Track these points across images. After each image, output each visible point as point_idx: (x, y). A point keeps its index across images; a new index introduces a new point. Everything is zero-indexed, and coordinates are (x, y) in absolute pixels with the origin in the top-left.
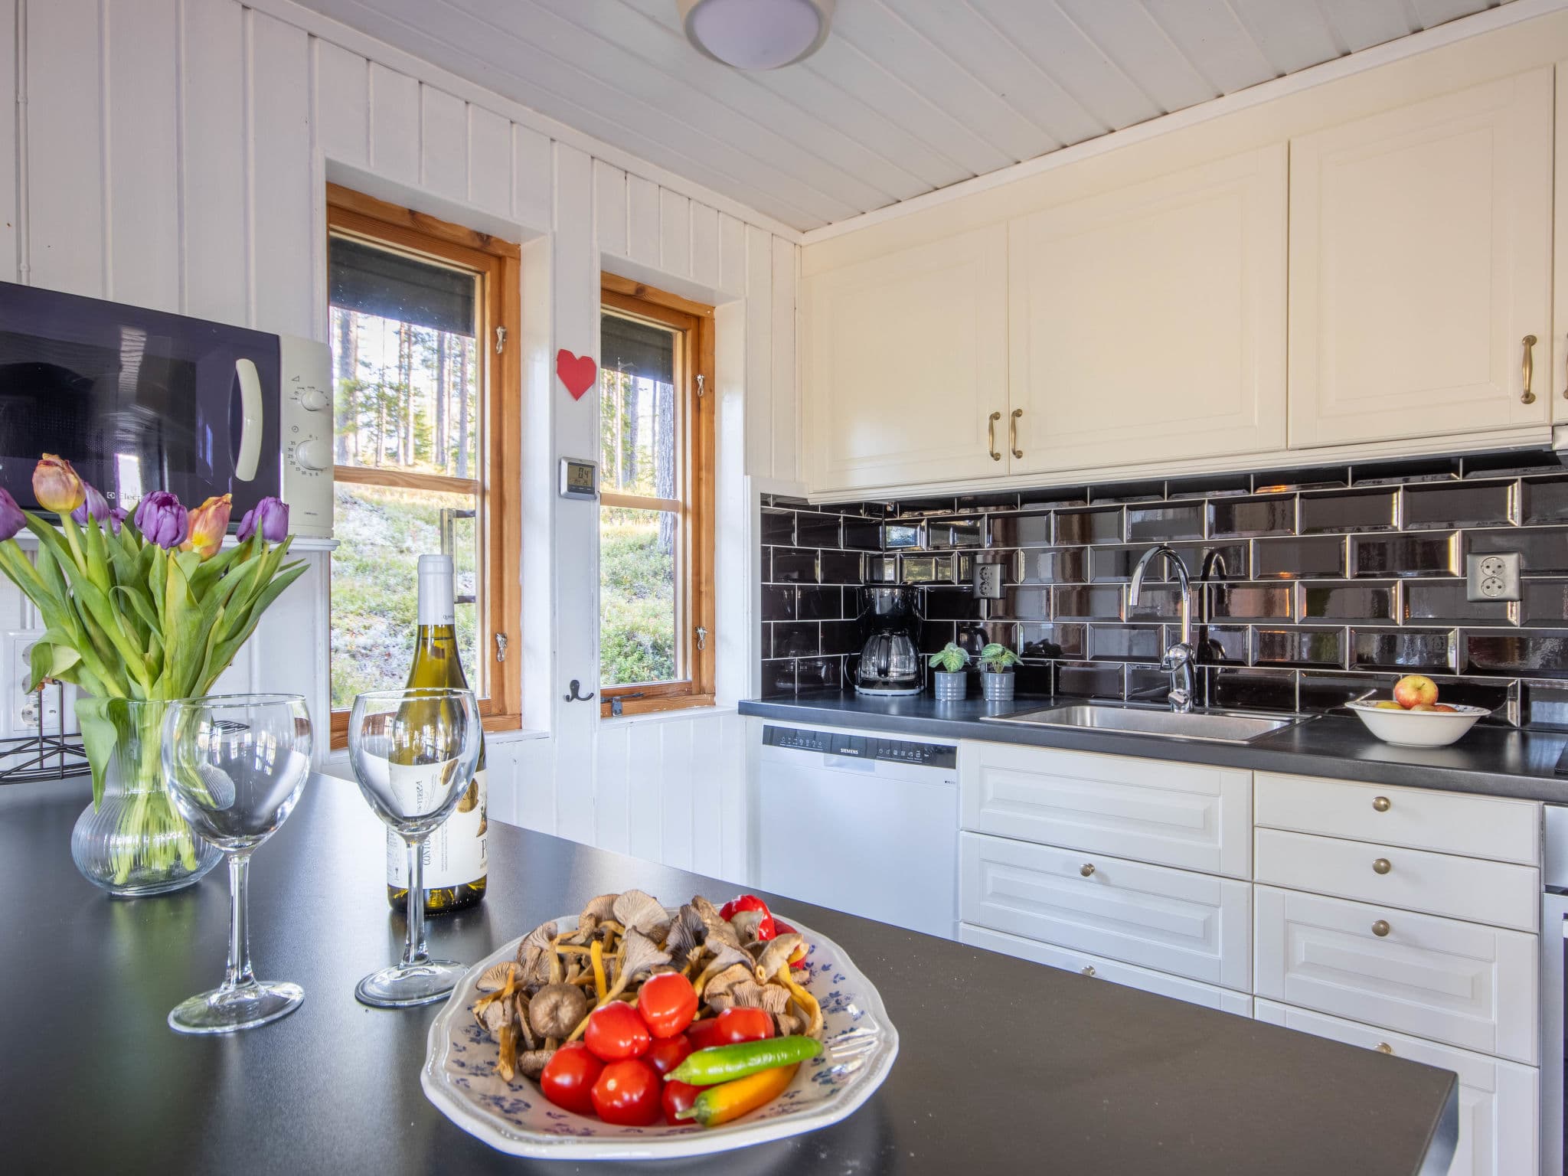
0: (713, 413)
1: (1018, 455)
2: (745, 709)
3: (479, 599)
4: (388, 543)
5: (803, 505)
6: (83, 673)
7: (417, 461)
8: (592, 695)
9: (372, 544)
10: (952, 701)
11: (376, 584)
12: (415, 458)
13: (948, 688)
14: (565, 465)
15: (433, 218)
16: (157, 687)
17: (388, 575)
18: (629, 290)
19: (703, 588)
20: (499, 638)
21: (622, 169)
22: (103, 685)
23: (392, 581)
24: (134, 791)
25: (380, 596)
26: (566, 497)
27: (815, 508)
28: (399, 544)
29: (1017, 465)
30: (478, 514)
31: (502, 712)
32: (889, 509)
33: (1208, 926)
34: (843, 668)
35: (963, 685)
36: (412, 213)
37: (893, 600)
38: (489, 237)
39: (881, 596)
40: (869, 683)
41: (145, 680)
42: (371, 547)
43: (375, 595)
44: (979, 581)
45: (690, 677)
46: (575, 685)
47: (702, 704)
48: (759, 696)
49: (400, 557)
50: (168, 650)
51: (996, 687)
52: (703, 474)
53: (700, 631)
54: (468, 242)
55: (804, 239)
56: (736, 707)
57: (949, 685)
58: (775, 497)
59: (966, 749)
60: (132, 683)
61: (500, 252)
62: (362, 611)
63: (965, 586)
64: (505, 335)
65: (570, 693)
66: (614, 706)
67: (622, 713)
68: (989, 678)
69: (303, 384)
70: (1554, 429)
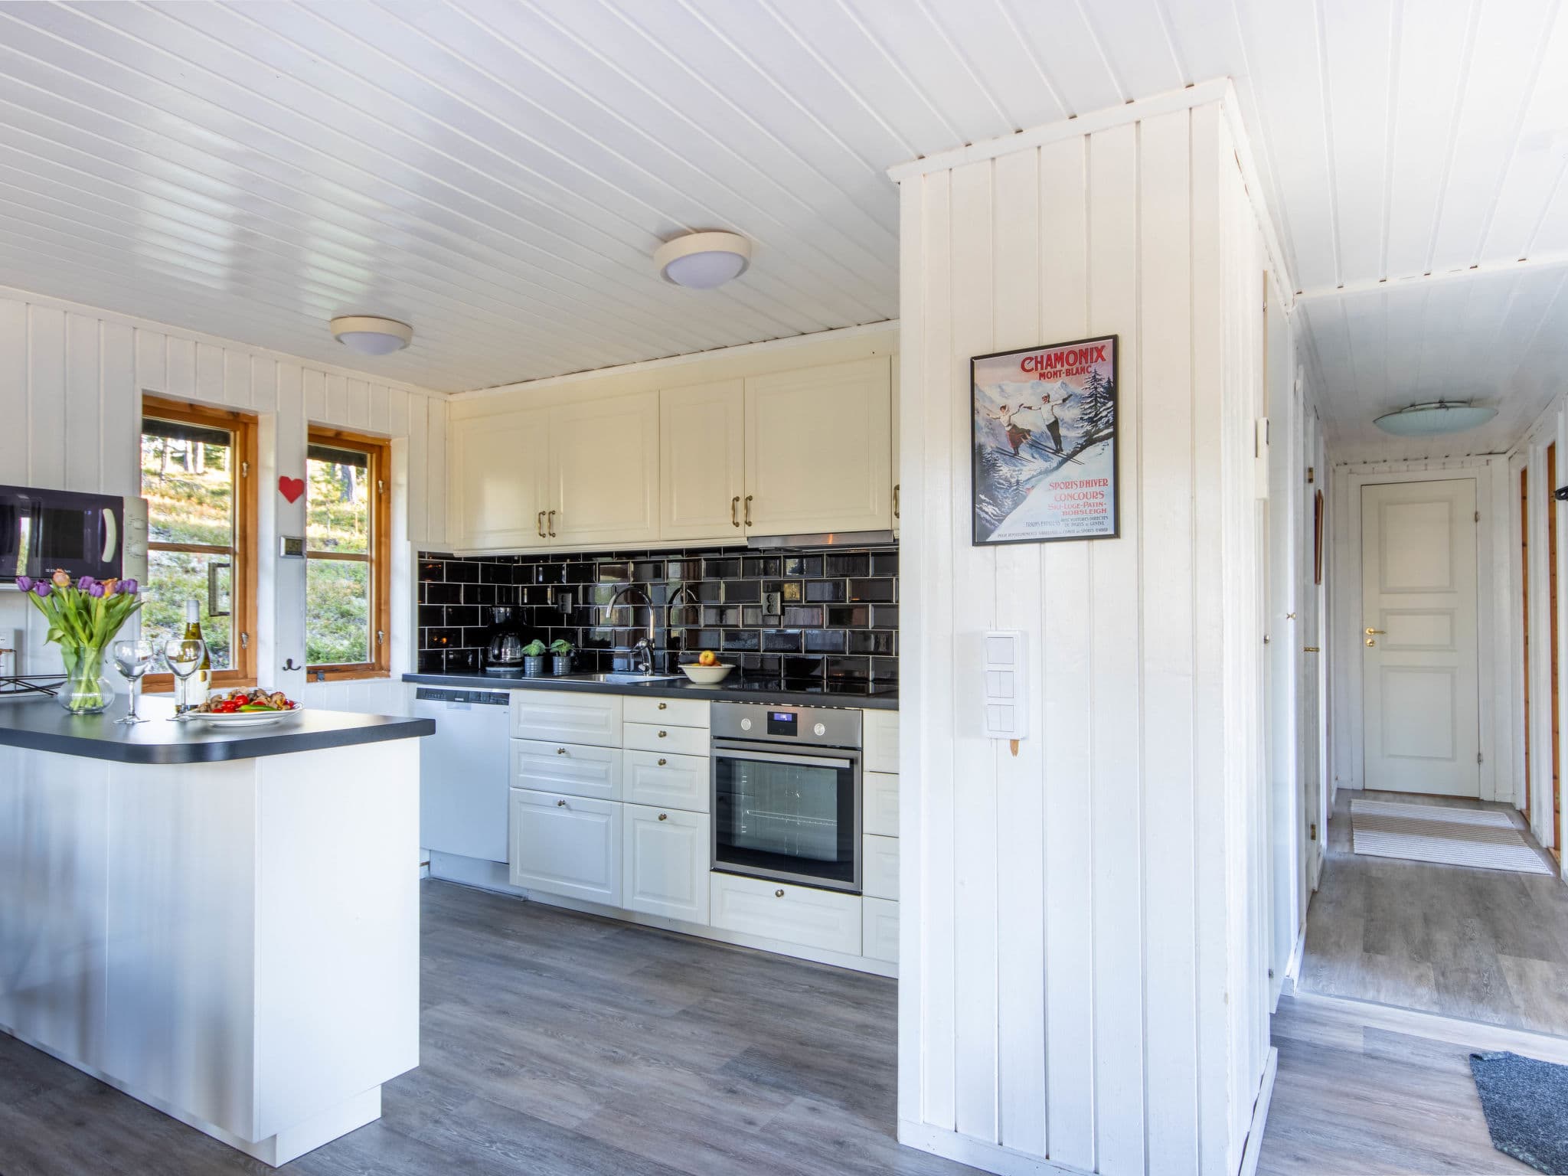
0: (389, 503)
1: (553, 535)
2: (407, 678)
3: (231, 614)
4: (174, 564)
5: (450, 557)
6: (64, 639)
7: (207, 469)
8: (299, 668)
9: (158, 564)
10: (534, 673)
11: (162, 600)
12: (205, 467)
13: (532, 665)
14: (283, 541)
15: (204, 407)
16: (90, 644)
17: (174, 592)
18: (330, 434)
19: (383, 607)
20: (244, 636)
21: (322, 372)
22: (70, 643)
23: (178, 597)
24: (80, 678)
25: (166, 610)
26: (283, 557)
27: (460, 559)
28: (184, 565)
29: (553, 541)
30: (232, 565)
31: (246, 677)
32: (516, 558)
33: (607, 772)
34: (480, 657)
35: (541, 663)
36: (191, 406)
37: (506, 614)
38: (238, 413)
39: (499, 612)
40: (492, 665)
41: (86, 642)
42: (156, 567)
43: (162, 609)
44: (561, 603)
45: (374, 661)
46: (290, 662)
47: (381, 676)
48: (416, 670)
49: (185, 576)
50: (95, 631)
51: (559, 664)
52: (383, 539)
53: (380, 633)
54: (226, 417)
55: (450, 398)
56: (401, 677)
57: (532, 664)
58: (428, 553)
59: (515, 694)
60: (80, 642)
61: (245, 421)
62: (150, 623)
63: (555, 606)
64: (248, 467)
65: (286, 666)
66: (315, 675)
67: (323, 679)
68: (556, 659)
69: (134, 517)
70: (748, 538)
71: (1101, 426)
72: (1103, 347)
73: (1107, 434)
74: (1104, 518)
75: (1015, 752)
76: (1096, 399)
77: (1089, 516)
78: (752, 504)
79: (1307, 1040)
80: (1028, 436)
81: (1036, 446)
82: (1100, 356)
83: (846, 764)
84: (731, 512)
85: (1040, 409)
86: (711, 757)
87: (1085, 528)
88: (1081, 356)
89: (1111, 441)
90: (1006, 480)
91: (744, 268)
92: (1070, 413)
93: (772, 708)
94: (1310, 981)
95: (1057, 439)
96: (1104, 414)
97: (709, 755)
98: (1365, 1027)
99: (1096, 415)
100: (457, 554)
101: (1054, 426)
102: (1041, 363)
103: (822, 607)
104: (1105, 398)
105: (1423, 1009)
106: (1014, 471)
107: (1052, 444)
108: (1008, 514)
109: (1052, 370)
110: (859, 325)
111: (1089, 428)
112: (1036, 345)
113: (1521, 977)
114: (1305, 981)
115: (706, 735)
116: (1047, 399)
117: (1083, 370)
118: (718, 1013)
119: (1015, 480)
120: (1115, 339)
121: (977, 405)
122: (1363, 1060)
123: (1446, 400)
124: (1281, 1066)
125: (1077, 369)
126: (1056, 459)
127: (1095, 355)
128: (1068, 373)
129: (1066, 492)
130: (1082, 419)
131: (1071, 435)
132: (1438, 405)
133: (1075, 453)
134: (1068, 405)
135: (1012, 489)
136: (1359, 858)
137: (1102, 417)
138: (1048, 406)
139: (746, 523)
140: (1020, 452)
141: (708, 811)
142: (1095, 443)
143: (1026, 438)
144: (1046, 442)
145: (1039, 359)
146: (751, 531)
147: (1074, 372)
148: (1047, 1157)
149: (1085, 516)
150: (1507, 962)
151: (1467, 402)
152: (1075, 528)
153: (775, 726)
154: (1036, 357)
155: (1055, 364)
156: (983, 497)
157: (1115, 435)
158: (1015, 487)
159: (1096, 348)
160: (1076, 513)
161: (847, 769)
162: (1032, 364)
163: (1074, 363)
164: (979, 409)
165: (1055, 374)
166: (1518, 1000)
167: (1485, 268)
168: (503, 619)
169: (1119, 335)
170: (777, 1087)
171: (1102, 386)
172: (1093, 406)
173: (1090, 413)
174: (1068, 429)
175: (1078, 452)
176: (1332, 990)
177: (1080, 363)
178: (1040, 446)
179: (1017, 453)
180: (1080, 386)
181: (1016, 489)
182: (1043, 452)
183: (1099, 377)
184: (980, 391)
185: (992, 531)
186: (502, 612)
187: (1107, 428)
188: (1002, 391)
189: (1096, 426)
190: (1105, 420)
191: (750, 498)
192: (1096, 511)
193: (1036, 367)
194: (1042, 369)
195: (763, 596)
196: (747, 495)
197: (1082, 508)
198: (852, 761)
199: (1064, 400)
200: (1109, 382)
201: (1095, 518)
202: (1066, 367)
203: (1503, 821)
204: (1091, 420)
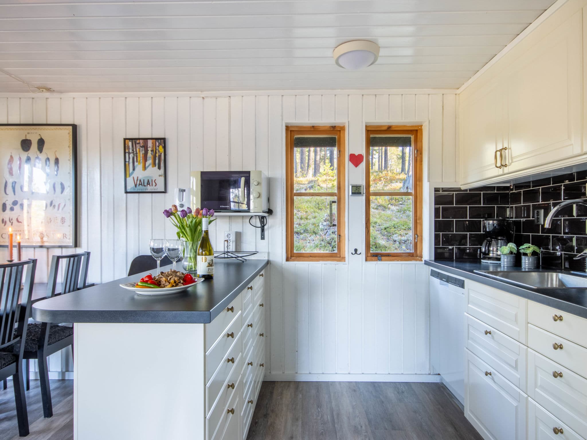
0: (422, 161)
1: (506, 166)
2: (427, 263)
3: (337, 225)
5: (459, 190)
8: (360, 253)
10: (507, 267)
14: (351, 187)
15: (319, 126)
18: (385, 128)
19: (418, 221)
20: (338, 236)
21: (373, 95)
26: (351, 195)
27: (466, 190)
29: (506, 170)
31: (340, 256)
32: (511, 188)
35: (513, 260)
36: (313, 127)
37: (494, 225)
38: (335, 126)
39: (489, 224)
44: (536, 217)
45: (413, 251)
46: (356, 250)
47: (416, 260)
48: (433, 258)
51: (526, 262)
52: (418, 183)
53: (416, 235)
55: (458, 91)
56: (424, 262)
57: (506, 260)
58: (442, 188)
61: (339, 129)
63: (534, 219)
64: (340, 152)
65: (354, 253)
66: (377, 258)
67: (381, 260)
68: (523, 257)
69: (254, 180)
100: (463, 188)
168: (491, 228)
186: (490, 224)
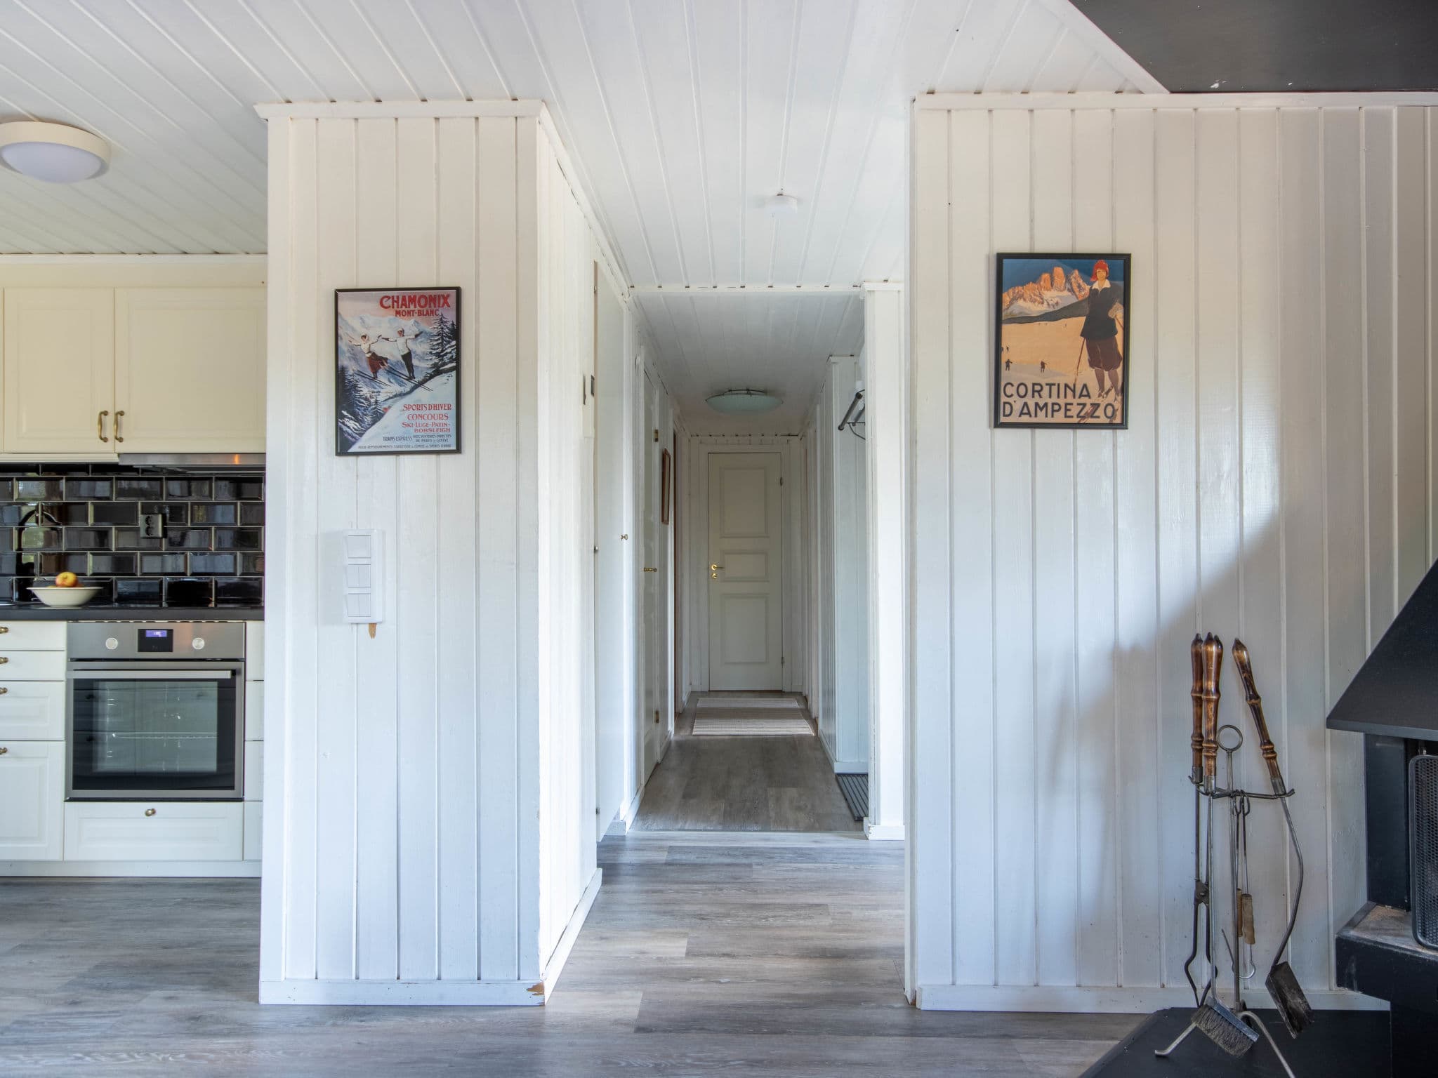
70: (119, 455)
71: (447, 361)
72: (448, 296)
73: (451, 368)
74: (448, 436)
75: (373, 635)
76: (442, 338)
77: (436, 434)
78: (123, 419)
79: (629, 862)
80: (385, 364)
81: (392, 372)
82: (446, 302)
83: (227, 675)
84: (97, 427)
85: (396, 341)
86: (68, 681)
87: (432, 443)
88: (430, 301)
89: (454, 373)
90: (366, 399)
91: (103, 168)
92: (421, 348)
93: (144, 625)
94: (640, 823)
95: (410, 367)
96: (449, 350)
97: (64, 679)
98: (671, 847)
99: (442, 351)
101: (407, 357)
102: (397, 302)
103: (210, 529)
104: (449, 338)
105: (712, 829)
106: (373, 392)
107: (406, 372)
108: (367, 429)
109: (406, 310)
110: (248, 253)
111: (437, 361)
112: (393, 286)
113: (778, 799)
114: (636, 824)
115: (62, 659)
116: (402, 333)
117: (432, 312)
118: (66, 940)
119: (374, 400)
120: (458, 290)
121: (340, 332)
122: (663, 868)
123: (750, 388)
124: (604, 882)
125: (427, 311)
126: (409, 386)
127: (442, 301)
128: (420, 313)
129: (417, 412)
130: (431, 353)
131: (422, 366)
132: (746, 392)
133: (425, 381)
134: (420, 340)
135: (372, 407)
136: (696, 738)
137: (447, 353)
138: (401, 340)
139: (116, 438)
140: (379, 376)
141: (63, 739)
142: (442, 374)
143: (383, 365)
144: (400, 369)
145: (395, 299)
146: (122, 448)
147: (425, 313)
148: (398, 978)
149: (432, 433)
150: (772, 792)
151: (764, 392)
152: (425, 443)
153: (146, 643)
154: (393, 297)
155: (409, 304)
156: (345, 413)
157: (458, 369)
158: (374, 407)
159: (443, 296)
160: (425, 431)
161: (227, 679)
162: (389, 303)
163: (426, 305)
164: (343, 335)
165: (409, 313)
166: (772, 814)
167: (749, 288)
169: (462, 287)
170: (131, 988)
171: (447, 328)
172: (440, 343)
173: (437, 349)
174: (420, 360)
175: (428, 380)
176: (654, 827)
177: (430, 307)
178: (396, 373)
179: (375, 377)
180: (431, 326)
181: (375, 408)
182: (399, 378)
183: (445, 320)
184: (343, 320)
185: (354, 443)
187: (451, 362)
188: (363, 322)
189: (442, 360)
190: (449, 356)
191: (122, 413)
192: (441, 430)
193: (393, 304)
194: (398, 307)
195: (141, 518)
196: (118, 410)
197: (430, 427)
198: (234, 672)
199: (417, 336)
200: (453, 325)
201: (440, 436)
202: (418, 308)
203: (794, 704)
204: (438, 355)
